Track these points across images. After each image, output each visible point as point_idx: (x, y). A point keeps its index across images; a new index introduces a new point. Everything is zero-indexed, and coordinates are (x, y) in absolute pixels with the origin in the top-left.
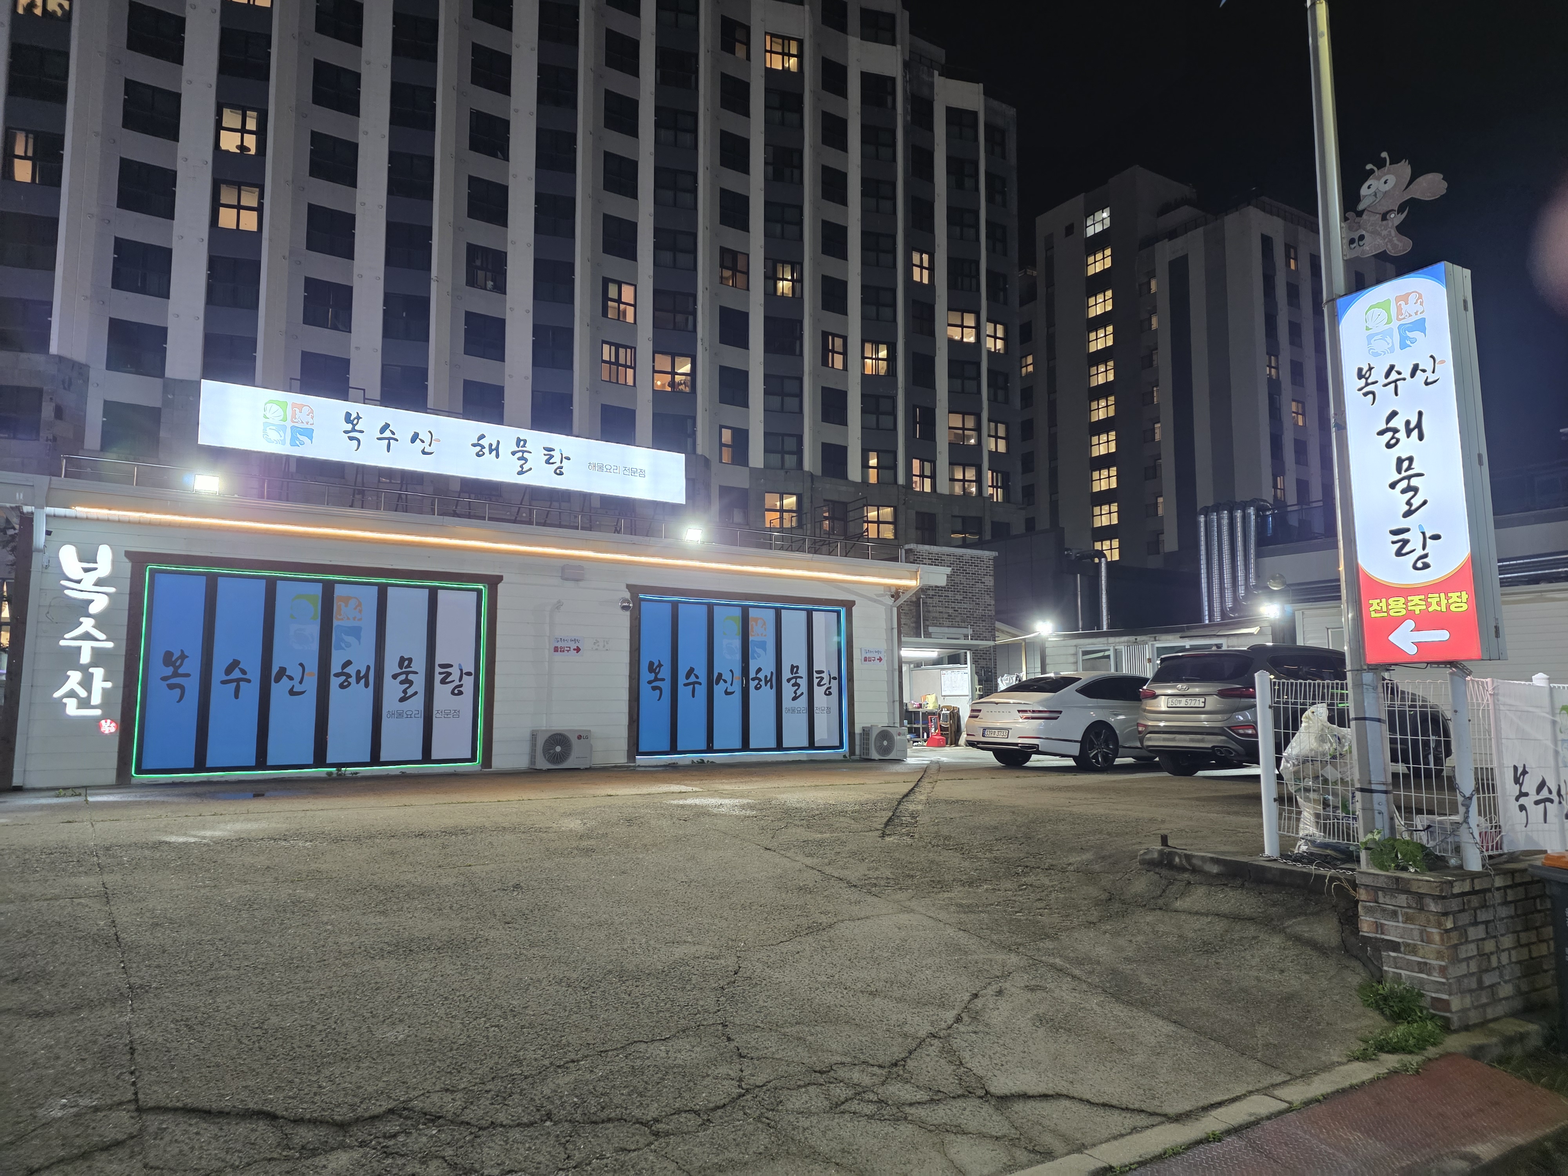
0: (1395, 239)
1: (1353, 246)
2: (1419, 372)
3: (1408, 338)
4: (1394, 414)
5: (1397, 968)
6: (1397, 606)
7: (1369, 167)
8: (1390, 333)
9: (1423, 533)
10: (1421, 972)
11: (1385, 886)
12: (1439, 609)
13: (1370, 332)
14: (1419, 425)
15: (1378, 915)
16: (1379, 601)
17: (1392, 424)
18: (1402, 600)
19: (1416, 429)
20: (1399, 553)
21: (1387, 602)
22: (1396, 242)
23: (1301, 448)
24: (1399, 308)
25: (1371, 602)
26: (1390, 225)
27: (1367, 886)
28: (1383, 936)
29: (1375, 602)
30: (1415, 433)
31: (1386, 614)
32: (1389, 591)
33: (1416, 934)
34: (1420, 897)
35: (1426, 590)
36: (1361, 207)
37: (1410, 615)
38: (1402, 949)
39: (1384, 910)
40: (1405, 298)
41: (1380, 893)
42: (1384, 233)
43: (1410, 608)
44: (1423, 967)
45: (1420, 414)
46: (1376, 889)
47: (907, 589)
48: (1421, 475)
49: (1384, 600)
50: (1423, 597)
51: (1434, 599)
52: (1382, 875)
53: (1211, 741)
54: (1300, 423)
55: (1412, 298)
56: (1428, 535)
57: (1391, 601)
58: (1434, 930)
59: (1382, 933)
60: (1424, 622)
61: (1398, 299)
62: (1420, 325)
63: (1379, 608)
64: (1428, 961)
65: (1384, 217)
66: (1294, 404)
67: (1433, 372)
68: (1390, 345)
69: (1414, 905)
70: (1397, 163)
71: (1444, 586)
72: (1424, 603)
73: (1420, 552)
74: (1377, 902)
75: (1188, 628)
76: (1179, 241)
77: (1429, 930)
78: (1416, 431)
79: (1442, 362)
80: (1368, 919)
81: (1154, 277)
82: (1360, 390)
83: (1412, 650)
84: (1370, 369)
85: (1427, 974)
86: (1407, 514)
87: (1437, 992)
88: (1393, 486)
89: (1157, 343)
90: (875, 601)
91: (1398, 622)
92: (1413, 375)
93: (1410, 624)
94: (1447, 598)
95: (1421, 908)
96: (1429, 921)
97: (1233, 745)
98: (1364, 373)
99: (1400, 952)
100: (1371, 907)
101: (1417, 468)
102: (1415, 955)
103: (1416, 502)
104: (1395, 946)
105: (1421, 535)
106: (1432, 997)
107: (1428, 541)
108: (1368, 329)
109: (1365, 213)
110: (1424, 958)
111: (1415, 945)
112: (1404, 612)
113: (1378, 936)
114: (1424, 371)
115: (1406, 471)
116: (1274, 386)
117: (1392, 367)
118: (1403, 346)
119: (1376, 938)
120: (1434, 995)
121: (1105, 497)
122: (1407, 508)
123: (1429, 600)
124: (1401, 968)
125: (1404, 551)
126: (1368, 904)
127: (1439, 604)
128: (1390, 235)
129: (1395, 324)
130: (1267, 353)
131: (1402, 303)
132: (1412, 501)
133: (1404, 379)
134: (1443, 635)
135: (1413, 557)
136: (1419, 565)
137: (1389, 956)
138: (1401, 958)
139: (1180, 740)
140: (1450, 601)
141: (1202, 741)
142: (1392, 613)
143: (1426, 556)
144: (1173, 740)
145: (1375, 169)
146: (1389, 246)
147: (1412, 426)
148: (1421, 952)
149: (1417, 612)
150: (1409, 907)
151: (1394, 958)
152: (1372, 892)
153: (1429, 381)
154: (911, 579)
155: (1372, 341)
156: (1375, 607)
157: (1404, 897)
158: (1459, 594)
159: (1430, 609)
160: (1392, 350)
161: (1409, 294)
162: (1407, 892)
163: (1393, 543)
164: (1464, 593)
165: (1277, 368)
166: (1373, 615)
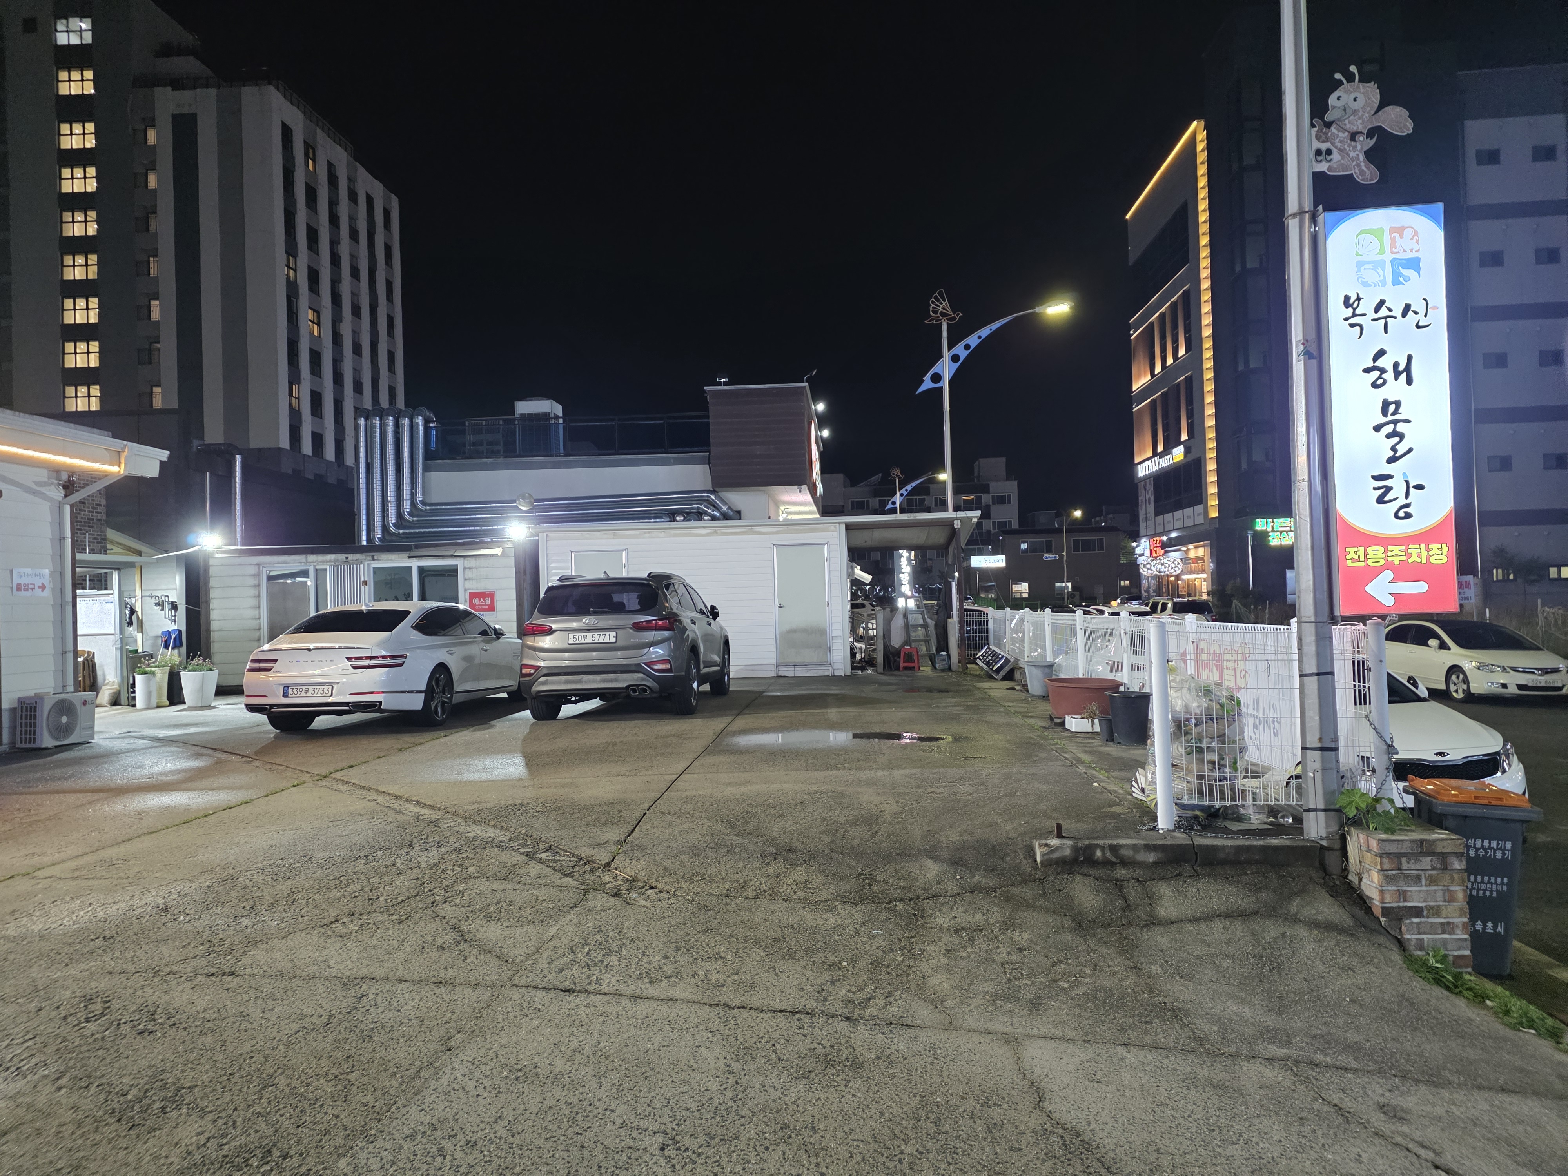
0: (1362, 164)
1: (1319, 158)
2: (1410, 313)
3: (1400, 274)
4: (1381, 353)
5: (1420, 934)
6: (1376, 555)
7: (1338, 76)
8: (1381, 264)
9: (1407, 482)
10: (1444, 932)
11: (1409, 851)
12: (1419, 560)
13: (1360, 258)
14: (1408, 369)
15: (1401, 883)
16: (1356, 549)
17: (1380, 363)
18: (1382, 549)
19: (1403, 372)
20: (1380, 500)
21: (1366, 550)
22: (1364, 168)
23: (316, 358)
24: (1393, 241)
25: (1348, 549)
26: (1359, 147)
27: (1390, 853)
28: (1406, 904)
29: (1352, 550)
30: (1403, 376)
31: (1363, 564)
32: (1367, 540)
33: (1440, 894)
34: (1443, 856)
35: (1407, 541)
36: (1328, 117)
37: (1388, 565)
38: (1425, 913)
39: (1407, 876)
40: (1401, 230)
41: (1404, 860)
42: (1352, 154)
43: (1389, 559)
44: (1447, 927)
45: (1410, 358)
46: (1400, 855)
47: (91, 478)
48: (1408, 421)
49: (1362, 549)
50: (1403, 547)
51: (1414, 549)
52: (1406, 840)
53: (625, 680)
54: (316, 333)
55: (1408, 233)
56: (1411, 485)
57: (1369, 550)
58: (1458, 888)
59: (1405, 901)
60: (1402, 573)
61: (1393, 230)
62: (1414, 264)
63: (1356, 557)
64: (1451, 920)
65: (1353, 136)
66: (310, 311)
67: (1426, 316)
68: (1382, 278)
69: (1439, 866)
70: (1367, 83)
71: (1425, 537)
72: (1404, 554)
73: (1402, 501)
74: (1400, 869)
75: (417, 547)
76: (186, 95)
77: (1451, 888)
78: (1405, 374)
79: (1435, 308)
80: (1390, 888)
81: (153, 126)
82: (1346, 319)
83: (1389, 602)
84: (1359, 299)
85: (1450, 934)
86: (1391, 460)
87: (1459, 949)
88: (1377, 428)
89: (156, 206)
90: (34, 493)
91: (1376, 572)
92: (1404, 314)
93: (1388, 575)
94: (1427, 549)
95: (1445, 868)
96: (1453, 880)
97: (650, 683)
98: (1351, 301)
99: (1423, 917)
100: (1394, 875)
101: (1403, 414)
102: (1439, 917)
103: (1401, 448)
104: (1417, 912)
105: (1405, 484)
106: (1454, 956)
107: (1412, 490)
108: (1357, 254)
109: (1334, 126)
110: (1447, 918)
111: (1439, 906)
112: (1382, 562)
113: (1401, 904)
114: (1416, 313)
115: (1393, 414)
116: (292, 289)
117: (1382, 302)
118: (1395, 282)
119: (1399, 907)
120: (1456, 953)
121: (83, 376)
122: (1392, 453)
123: (1410, 551)
124: (1425, 933)
125: (1386, 499)
126: (1390, 872)
127: (1419, 555)
128: (1358, 159)
129: (1388, 257)
130: (287, 252)
131: (1397, 235)
132: (1397, 447)
133: (1395, 317)
134: (1421, 587)
135: (1395, 505)
136: (1401, 514)
137: (1412, 923)
138: (1424, 923)
139: (589, 682)
140: (1431, 553)
141: (616, 680)
142: (1370, 562)
143: (1407, 506)
144: (580, 682)
145: (1344, 81)
146: (1357, 171)
147: (1401, 368)
148: (1444, 913)
149: (1397, 563)
150: (1433, 869)
151: (1418, 924)
152: (1396, 860)
153: (1421, 324)
154: (111, 464)
155: (1362, 269)
156: (1352, 555)
157: (1429, 859)
158: (1439, 546)
159: (1410, 561)
160: (1383, 283)
161: (1404, 228)
162: (1432, 853)
163: (1375, 489)
164: (1444, 545)
165: (295, 270)
166: (1350, 563)
